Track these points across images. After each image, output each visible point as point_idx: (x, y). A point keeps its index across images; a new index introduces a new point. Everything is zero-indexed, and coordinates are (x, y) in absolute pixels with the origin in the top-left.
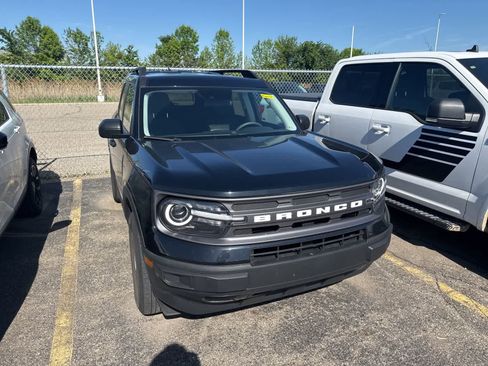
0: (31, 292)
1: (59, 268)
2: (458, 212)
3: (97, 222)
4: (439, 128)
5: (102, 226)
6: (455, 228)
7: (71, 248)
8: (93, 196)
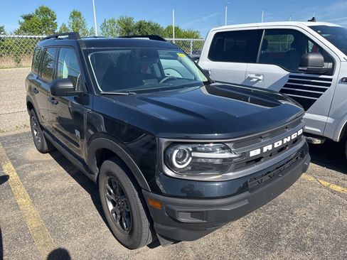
0: (6, 251)
1: (22, 221)
2: (319, 131)
3: (34, 173)
4: (303, 74)
5: (41, 176)
6: (317, 141)
7: (24, 201)
8: (16, 150)
